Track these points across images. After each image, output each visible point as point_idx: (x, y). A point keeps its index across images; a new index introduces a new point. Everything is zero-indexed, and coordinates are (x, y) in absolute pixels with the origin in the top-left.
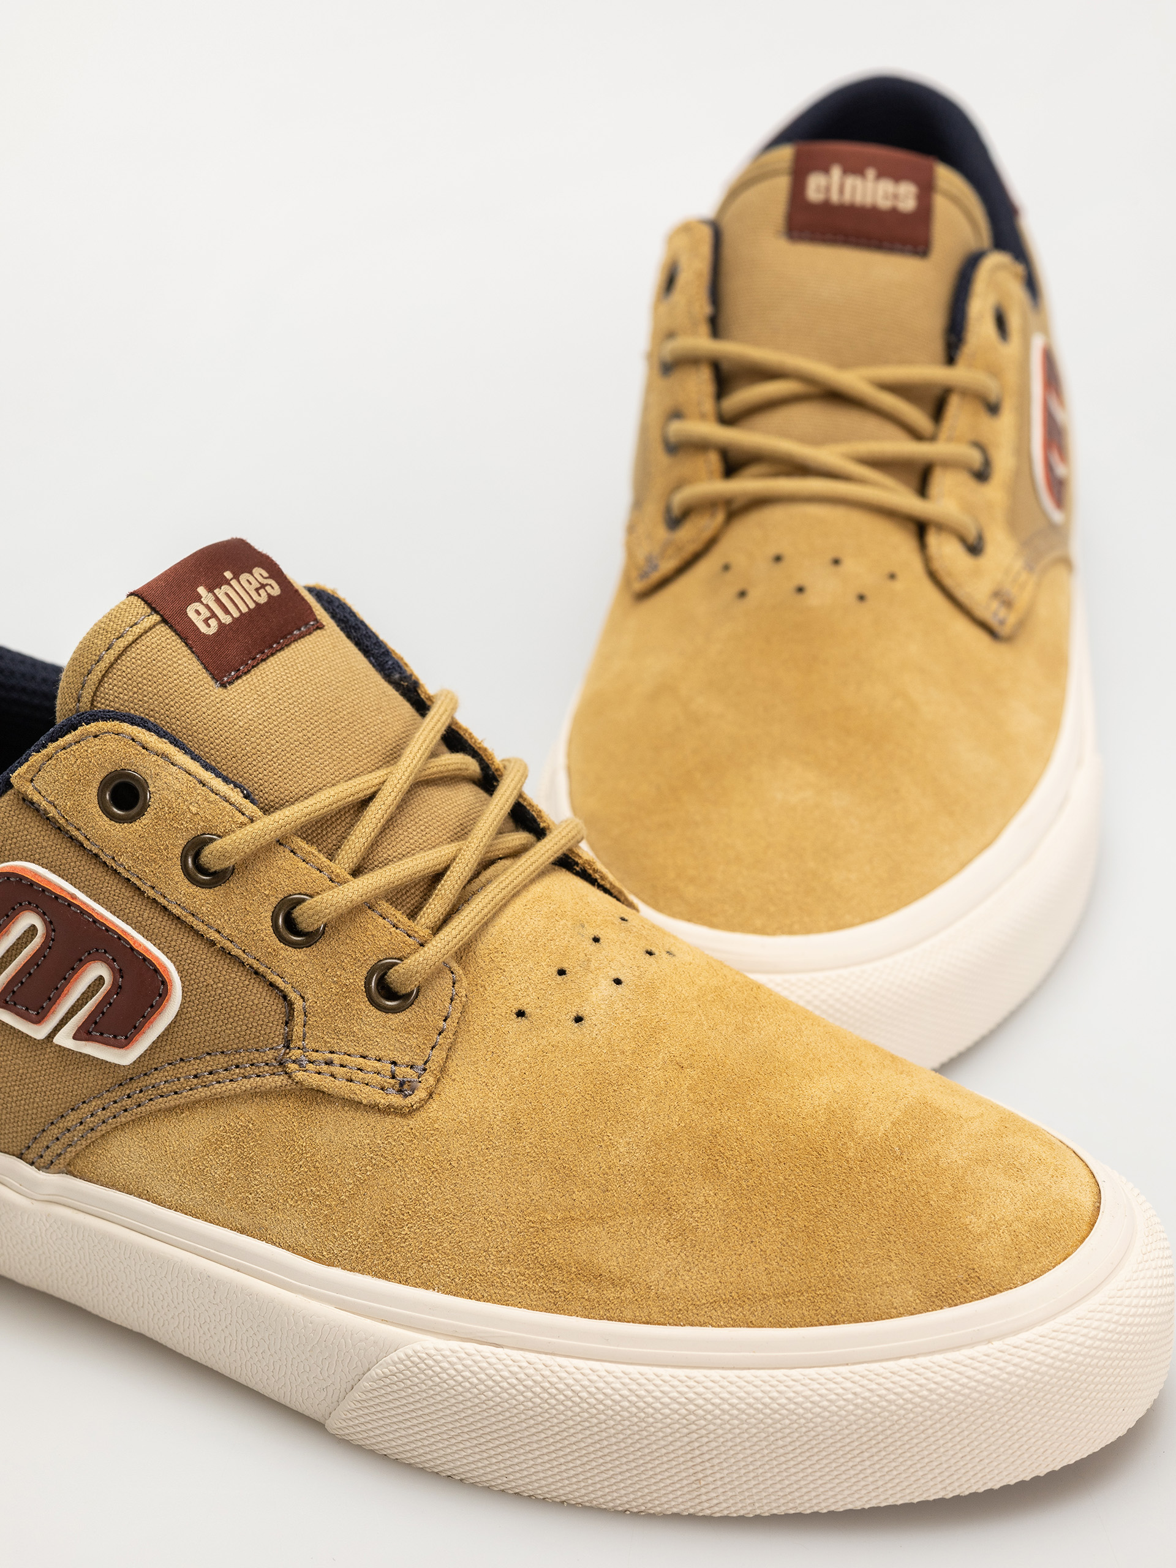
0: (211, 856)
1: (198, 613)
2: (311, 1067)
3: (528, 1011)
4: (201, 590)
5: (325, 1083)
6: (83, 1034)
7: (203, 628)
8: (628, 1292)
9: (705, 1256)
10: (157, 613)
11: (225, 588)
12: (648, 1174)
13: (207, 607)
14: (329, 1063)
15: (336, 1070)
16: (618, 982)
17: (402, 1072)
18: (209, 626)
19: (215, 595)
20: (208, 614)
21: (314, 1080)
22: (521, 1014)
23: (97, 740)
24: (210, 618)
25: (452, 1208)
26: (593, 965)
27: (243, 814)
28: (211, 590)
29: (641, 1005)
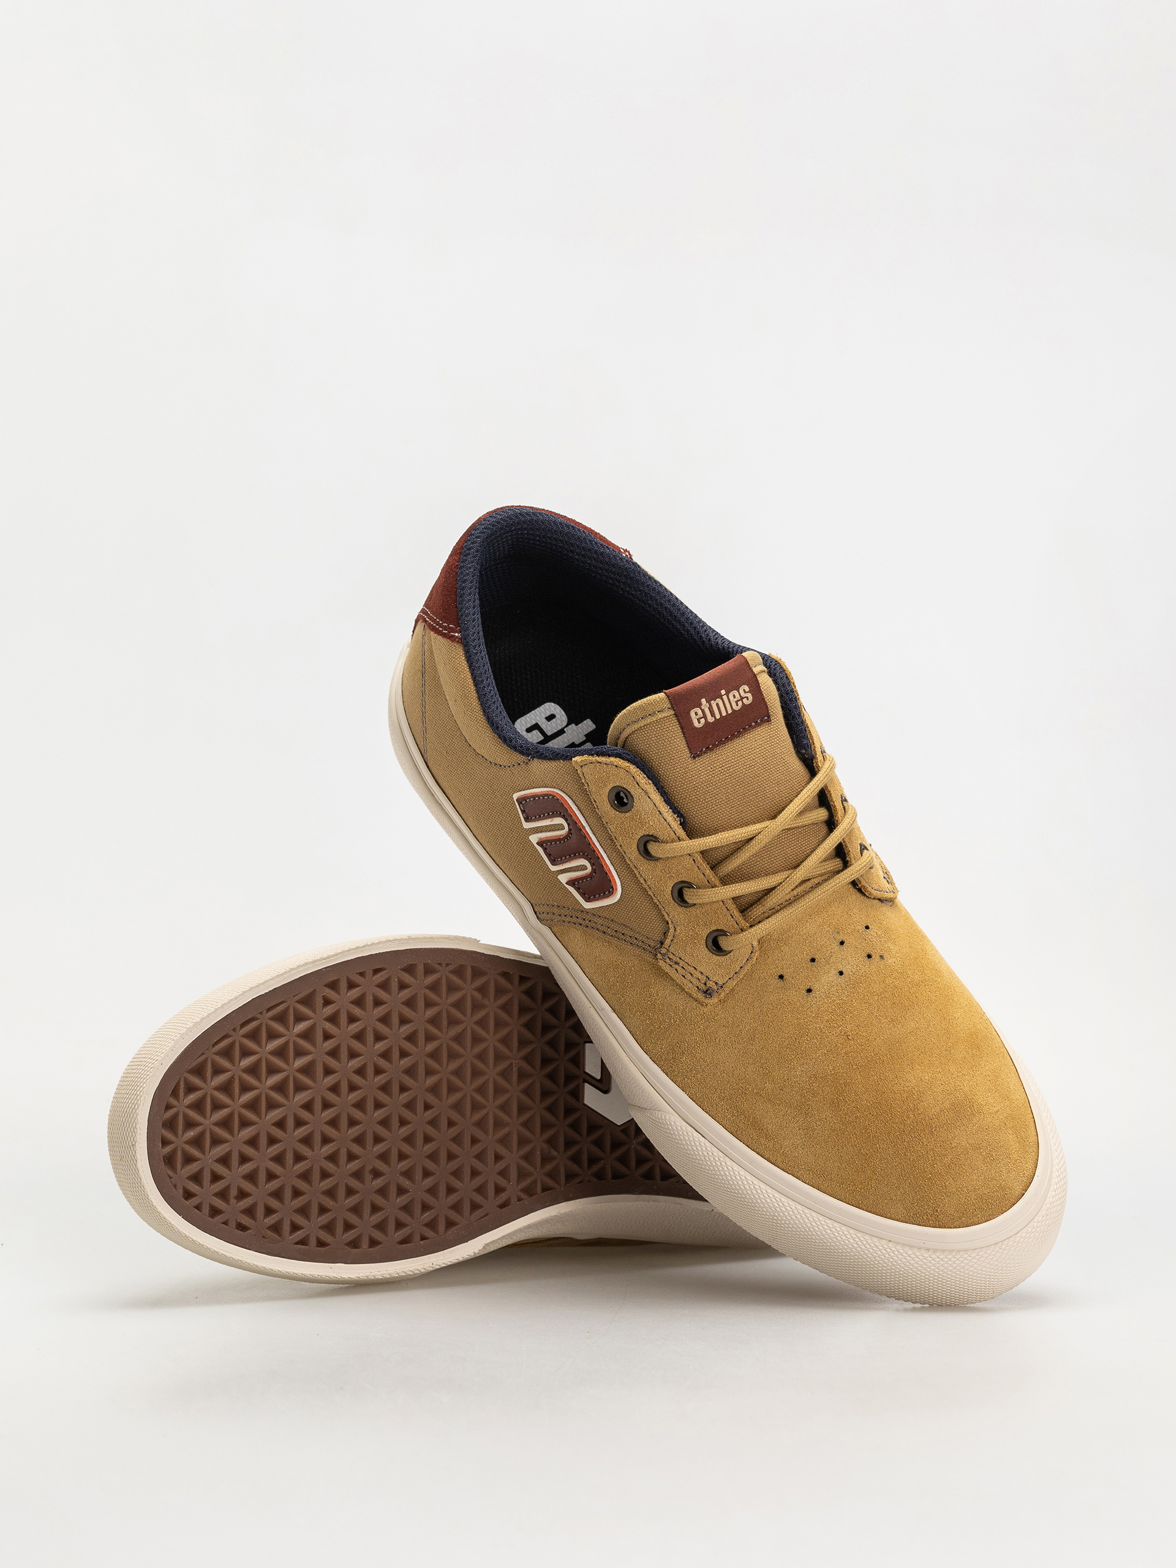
0: (653, 848)
1: (696, 714)
2: (668, 960)
3: (785, 977)
4: (703, 701)
5: (671, 972)
6: (571, 882)
7: (696, 724)
8: (771, 1144)
9: (813, 1146)
10: (674, 710)
11: (719, 701)
12: (805, 1091)
13: (703, 711)
14: (676, 963)
15: (679, 969)
16: (841, 973)
17: (710, 984)
18: (699, 722)
19: (710, 705)
20: (702, 716)
21: (667, 969)
22: (781, 977)
23: (616, 769)
24: (701, 718)
25: (708, 1061)
26: (833, 959)
27: (676, 834)
28: (708, 701)
29: (846, 992)
